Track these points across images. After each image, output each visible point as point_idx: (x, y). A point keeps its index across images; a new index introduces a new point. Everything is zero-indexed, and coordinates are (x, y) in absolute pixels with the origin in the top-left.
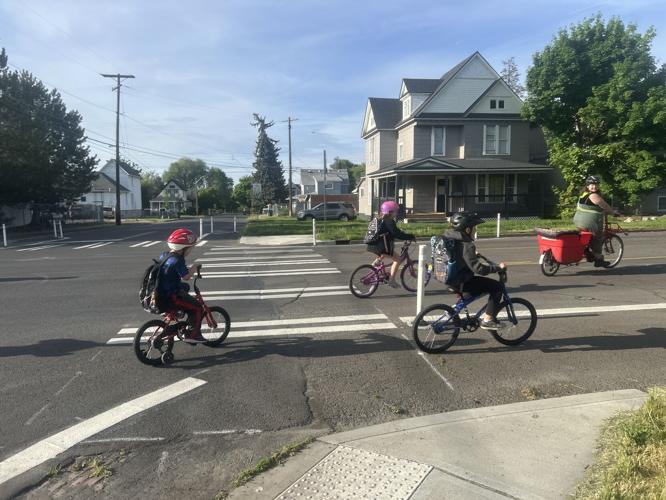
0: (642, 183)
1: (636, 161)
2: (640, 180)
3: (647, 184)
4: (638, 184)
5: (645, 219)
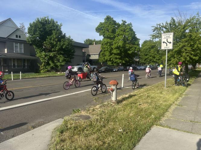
0: (62, 63)
1: (60, 58)
2: (61, 63)
3: (63, 64)
4: (60, 63)
5: (63, 73)
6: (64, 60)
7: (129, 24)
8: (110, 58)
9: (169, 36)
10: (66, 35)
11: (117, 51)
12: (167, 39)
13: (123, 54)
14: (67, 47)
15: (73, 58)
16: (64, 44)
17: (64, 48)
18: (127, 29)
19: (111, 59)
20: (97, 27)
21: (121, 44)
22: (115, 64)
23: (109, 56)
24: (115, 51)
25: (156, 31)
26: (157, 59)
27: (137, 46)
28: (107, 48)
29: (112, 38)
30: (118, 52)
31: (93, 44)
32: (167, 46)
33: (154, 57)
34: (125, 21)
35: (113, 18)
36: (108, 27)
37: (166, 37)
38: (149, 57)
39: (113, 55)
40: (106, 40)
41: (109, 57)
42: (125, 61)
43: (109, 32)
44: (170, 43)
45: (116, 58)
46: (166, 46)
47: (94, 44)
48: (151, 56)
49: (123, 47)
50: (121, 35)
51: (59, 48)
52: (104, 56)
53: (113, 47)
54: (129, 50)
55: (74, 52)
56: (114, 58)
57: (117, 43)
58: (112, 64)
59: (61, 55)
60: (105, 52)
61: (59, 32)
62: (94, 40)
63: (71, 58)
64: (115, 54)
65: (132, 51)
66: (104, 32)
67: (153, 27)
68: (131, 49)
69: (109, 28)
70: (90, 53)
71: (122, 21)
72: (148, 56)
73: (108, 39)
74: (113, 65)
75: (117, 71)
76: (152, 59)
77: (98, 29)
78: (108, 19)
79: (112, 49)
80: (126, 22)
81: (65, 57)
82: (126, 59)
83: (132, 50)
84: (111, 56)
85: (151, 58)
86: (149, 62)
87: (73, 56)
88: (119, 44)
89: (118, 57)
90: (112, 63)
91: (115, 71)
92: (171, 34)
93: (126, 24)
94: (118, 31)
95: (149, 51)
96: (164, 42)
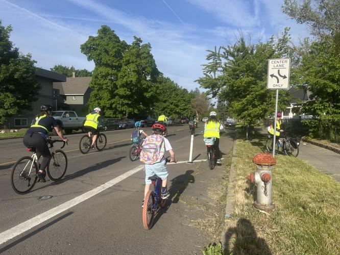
6: (15, 104)
7: (146, 45)
8: (112, 104)
9: (282, 64)
10: (19, 51)
11: (125, 90)
12: (279, 71)
13: (136, 97)
14: (25, 75)
15: (36, 100)
16: (16, 70)
17: (16, 77)
18: (143, 53)
19: (114, 106)
20: (85, 44)
21: (133, 78)
22: (119, 116)
23: (109, 100)
24: (121, 91)
25: (212, 60)
26: (181, 109)
27: (159, 85)
28: (107, 84)
29: (115, 66)
30: (128, 92)
31: (72, 76)
32: (278, 82)
33: (177, 106)
34: (140, 39)
35: (114, 31)
36: (107, 45)
37: (277, 66)
38: (169, 106)
39: (117, 97)
40: (104, 70)
41: (110, 102)
42: (139, 110)
43: (108, 54)
44: (285, 77)
45: (123, 105)
46: (276, 83)
47: (74, 76)
48: (172, 103)
49: (136, 86)
50: (133, 62)
51: (5, 78)
52: (98, 99)
53: (119, 83)
54: (146, 90)
55: (39, 88)
56: (119, 104)
57: (126, 77)
58: (114, 116)
59: (8, 93)
60: (101, 93)
61: (5, 43)
62: (72, 68)
63: (30, 101)
64: (122, 97)
65: (152, 93)
66: (100, 54)
67: (209, 51)
68: (150, 90)
69: (110, 48)
70: (65, 92)
71: (135, 37)
72: (167, 103)
73: (108, 69)
74: (116, 117)
75: (125, 128)
76: (174, 108)
77: (87, 48)
78: (105, 31)
79: (115, 87)
80: (141, 41)
81: (18, 98)
82: (140, 107)
83: (152, 91)
84: (113, 101)
85: (172, 106)
86: (169, 113)
87: (36, 97)
88: (130, 79)
89: (126, 101)
90: (114, 113)
91: (122, 128)
92: (286, 62)
93: (141, 44)
94: (126, 55)
95: (170, 94)
96: (272, 76)
